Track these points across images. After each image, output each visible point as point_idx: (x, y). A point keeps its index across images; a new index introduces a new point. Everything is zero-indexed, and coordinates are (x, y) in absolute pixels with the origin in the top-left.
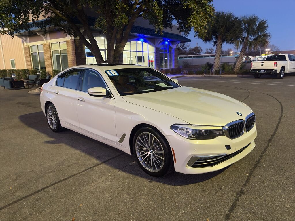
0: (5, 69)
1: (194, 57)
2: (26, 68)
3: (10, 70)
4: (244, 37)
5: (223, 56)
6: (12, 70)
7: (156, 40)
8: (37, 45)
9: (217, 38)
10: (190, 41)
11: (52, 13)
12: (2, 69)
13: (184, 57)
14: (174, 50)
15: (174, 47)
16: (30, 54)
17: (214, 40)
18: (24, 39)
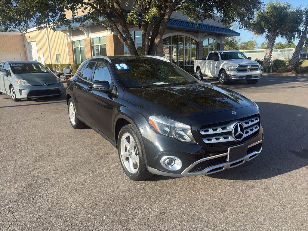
0: (50, 63)
1: (246, 52)
2: (68, 63)
3: (55, 65)
4: (302, 30)
6: (57, 65)
7: (199, 34)
8: (80, 40)
9: (269, 30)
10: (239, 34)
11: (91, 8)
12: (48, 64)
14: (220, 44)
15: (219, 42)
16: (73, 49)
17: (267, 33)
18: (68, 35)
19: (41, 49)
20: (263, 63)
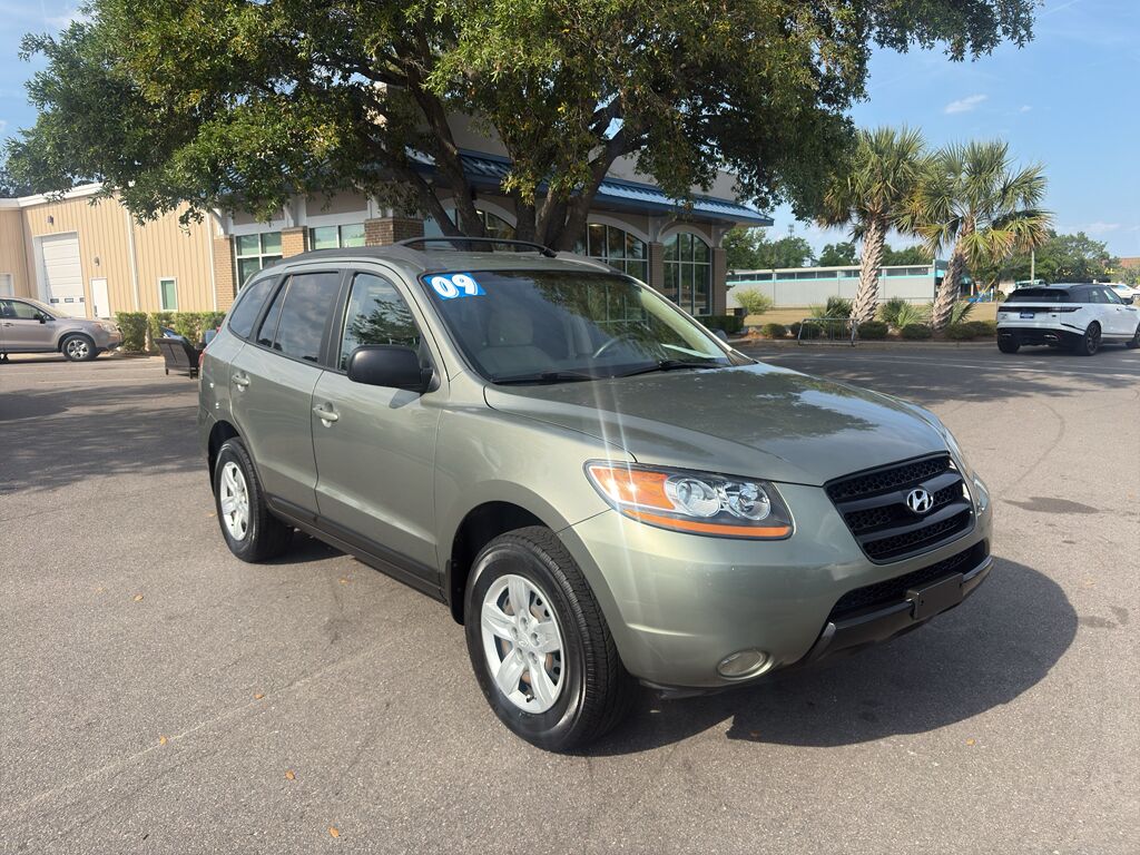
0: (137, 310)
1: (780, 276)
2: (214, 309)
3: (159, 316)
4: (960, 216)
5: (890, 273)
6: (167, 317)
7: (650, 218)
8: (262, 235)
9: (863, 214)
10: (769, 221)
12: (129, 312)
13: (744, 278)
14: (714, 252)
15: (711, 244)
16: (233, 262)
17: (855, 220)
18: (216, 214)
19: (97, 261)
20: (854, 307)
